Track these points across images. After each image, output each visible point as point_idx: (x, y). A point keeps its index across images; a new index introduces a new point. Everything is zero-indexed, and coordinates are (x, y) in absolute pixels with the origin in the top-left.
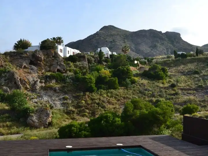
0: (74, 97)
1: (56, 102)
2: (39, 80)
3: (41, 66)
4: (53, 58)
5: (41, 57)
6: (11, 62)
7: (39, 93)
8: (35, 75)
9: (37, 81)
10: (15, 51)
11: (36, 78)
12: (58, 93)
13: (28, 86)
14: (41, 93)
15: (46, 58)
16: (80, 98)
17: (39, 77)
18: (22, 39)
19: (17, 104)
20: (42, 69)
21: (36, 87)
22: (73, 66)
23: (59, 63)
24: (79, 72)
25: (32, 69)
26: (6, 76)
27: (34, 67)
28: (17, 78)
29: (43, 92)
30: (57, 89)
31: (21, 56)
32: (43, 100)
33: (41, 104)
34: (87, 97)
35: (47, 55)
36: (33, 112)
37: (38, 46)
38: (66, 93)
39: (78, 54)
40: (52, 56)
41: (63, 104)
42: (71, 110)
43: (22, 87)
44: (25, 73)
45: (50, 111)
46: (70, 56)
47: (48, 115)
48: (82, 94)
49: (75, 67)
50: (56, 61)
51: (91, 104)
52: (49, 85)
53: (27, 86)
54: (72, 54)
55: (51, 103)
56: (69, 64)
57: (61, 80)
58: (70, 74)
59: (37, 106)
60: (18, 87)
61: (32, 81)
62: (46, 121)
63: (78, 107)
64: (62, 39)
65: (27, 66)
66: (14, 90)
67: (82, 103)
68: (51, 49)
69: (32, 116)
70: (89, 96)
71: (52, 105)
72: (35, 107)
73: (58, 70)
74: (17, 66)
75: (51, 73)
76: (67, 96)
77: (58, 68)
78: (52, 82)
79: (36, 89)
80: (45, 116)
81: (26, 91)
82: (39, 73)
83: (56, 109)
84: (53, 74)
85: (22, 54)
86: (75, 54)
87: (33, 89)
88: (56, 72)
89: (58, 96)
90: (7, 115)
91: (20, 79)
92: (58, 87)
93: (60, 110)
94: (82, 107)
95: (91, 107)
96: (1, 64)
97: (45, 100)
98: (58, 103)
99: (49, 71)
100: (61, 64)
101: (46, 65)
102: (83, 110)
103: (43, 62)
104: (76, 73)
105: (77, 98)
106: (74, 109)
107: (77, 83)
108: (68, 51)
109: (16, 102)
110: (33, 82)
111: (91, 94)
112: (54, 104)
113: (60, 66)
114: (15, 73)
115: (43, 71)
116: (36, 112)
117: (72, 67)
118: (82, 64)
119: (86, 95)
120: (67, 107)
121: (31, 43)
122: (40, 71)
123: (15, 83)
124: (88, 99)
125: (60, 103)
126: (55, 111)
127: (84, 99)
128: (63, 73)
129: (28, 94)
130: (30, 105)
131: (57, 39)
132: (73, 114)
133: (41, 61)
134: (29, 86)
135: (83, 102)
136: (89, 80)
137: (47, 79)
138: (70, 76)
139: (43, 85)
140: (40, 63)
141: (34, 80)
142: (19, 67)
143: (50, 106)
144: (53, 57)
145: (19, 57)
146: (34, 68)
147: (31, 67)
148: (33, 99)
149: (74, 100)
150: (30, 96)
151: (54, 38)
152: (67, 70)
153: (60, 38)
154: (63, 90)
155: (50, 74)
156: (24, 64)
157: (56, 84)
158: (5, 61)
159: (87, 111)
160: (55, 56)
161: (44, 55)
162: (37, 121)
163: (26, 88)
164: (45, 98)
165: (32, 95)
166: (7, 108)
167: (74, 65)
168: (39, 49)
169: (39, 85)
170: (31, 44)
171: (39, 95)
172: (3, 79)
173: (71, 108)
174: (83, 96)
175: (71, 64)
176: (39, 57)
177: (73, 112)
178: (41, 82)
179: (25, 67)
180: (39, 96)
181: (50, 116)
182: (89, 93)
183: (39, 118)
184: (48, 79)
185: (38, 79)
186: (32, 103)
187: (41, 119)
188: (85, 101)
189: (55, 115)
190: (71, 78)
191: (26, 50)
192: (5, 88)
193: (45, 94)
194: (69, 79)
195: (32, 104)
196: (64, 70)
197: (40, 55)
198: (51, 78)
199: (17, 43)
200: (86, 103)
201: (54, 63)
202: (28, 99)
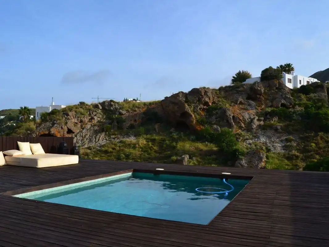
0: (301, 138)
1: (276, 144)
2: (257, 118)
3: (261, 101)
4: (277, 90)
5: (260, 90)
6: (225, 97)
7: (255, 133)
8: (253, 112)
9: (254, 118)
10: (232, 85)
11: (254, 115)
12: (281, 133)
13: (243, 125)
14: (258, 133)
15: (268, 91)
16: (309, 140)
17: (257, 114)
18: (240, 71)
19: (224, 144)
20: (262, 104)
21: (252, 126)
22: (305, 99)
23: (284, 96)
24: (310, 106)
25: (249, 105)
26: (217, 113)
27: (252, 102)
28: (230, 115)
29: (260, 132)
30: (279, 128)
31: (237, 91)
32: (259, 141)
33: (255, 145)
34: (319, 138)
35: (268, 87)
36: (243, 154)
37: (260, 77)
38: (289, 133)
39: (316, 82)
40: (275, 88)
41: (285, 148)
42: (295, 155)
43: (235, 126)
44: (240, 109)
45: (264, 155)
46: (303, 87)
47: (261, 159)
48: (312, 134)
49: (307, 100)
50: (281, 94)
51: (324, 147)
52: (268, 123)
53: (241, 124)
54: (305, 84)
55: (269, 145)
56: (300, 97)
57: (284, 116)
58: (298, 108)
59: (250, 148)
60: (230, 126)
61: (248, 119)
62: (257, 166)
63: (304, 151)
64: (292, 66)
65: (243, 101)
66: (226, 129)
67: (311, 146)
68: (274, 79)
69: (242, 159)
70: (322, 138)
71: (269, 148)
72: (247, 149)
73: (283, 105)
74: (232, 102)
75: (272, 109)
76: (291, 137)
77: (283, 102)
78: (273, 119)
79: (253, 129)
80: (257, 160)
81: (240, 130)
82: (257, 109)
83: (274, 153)
84: (275, 109)
85: (238, 87)
86: (310, 83)
87: (249, 128)
88: (279, 107)
89: (278, 138)
90: (214, 156)
91: (233, 117)
92: (281, 126)
93: (279, 153)
94: (309, 151)
95: (324, 151)
96: (213, 100)
97: (261, 142)
98: (278, 146)
99: (271, 106)
100: (287, 97)
101: (267, 99)
102: (311, 155)
103: (264, 95)
104: (306, 107)
105: (305, 139)
106: (298, 154)
108: (300, 81)
109: (224, 142)
110: (249, 120)
111: (325, 134)
112: (273, 146)
113: (284, 99)
114: (228, 109)
115: (263, 107)
116: (246, 155)
117: (304, 101)
118: (319, 96)
119: (318, 135)
120: (291, 151)
121: (250, 74)
122: (259, 107)
123: (228, 121)
124: (320, 142)
125: (280, 145)
126: (273, 155)
127: (314, 141)
128: (290, 108)
129: (241, 134)
130: (242, 146)
131: (285, 66)
132: (295, 160)
133: (261, 95)
134: (244, 124)
135: (313, 145)
136: (324, 116)
137: (266, 116)
138: (298, 111)
139: (262, 123)
140: (260, 98)
141: (250, 118)
142: (234, 103)
143: (267, 148)
144: (277, 88)
146: (253, 103)
147: (249, 102)
148: (247, 139)
149: (300, 141)
150: (244, 136)
151: (281, 66)
152: (295, 105)
153: (289, 66)
154: (286, 130)
156: (240, 99)
157: (279, 123)
158: (218, 97)
159: (317, 157)
160: (280, 87)
161: (265, 87)
162: (246, 165)
163: (241, 128)
164: (263, 139)
165: (247, 135)
166: (215, 149)
167: (307, 97)
168: (259, 81)
169: (256, 123)
170: (250, 76)
171: (255, 135)
172: (214, 117)
173: (294, 152)
174: (314, 136)
175: (303, 96)
176: (258, 89)
177: (297, 157)
178: (259, 120)
179: (241, 103)
180: (255, 137)
181: (263, 160)
182: (322, 133)
183: (250, 162)
184: (268, 116)
185: (255, 116)
186: (245, 144)
187: (251, 163)
188: (315, 143)
189: (271, 160)
190: (299, 114)
191: (243, 83)
192: (215, 126)
193: (263, 135)
194: (296, 115)
195: (244, 146)
196: (291, 104)
197: (260, 88)
198: (272, 114)
199: (235, 76)
200: (316, 146)
201: (277, 96)
202: (242, 140)
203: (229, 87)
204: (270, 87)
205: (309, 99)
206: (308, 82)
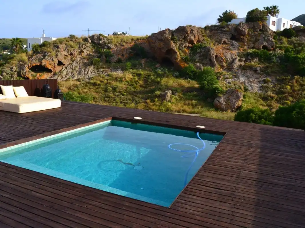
0: (278, 80)
1: (254, 85)
2: (238, 58)
3: (244, 42)
4: (260, 32)
5: (244, 31)
6: (209, 36)
7: (236, 73)
8: (235, 52)
9: (236, 59)
10: (218, 24)
11: (236, 55)
12: (258, 74)
13: (224, 64)
14: (238, 73)
15: (251, 32)
16: (285, 82)
17: (239, 55)
18: (227, 11)
19: (206, 82)
20: (245, 45)
21: (233, 65)
22: (286, 43)
23: (266, 38)
24: (290, 50)
25: (232, 45)
26: (201, 52)
27: (235, 42)
28: (213, 54)
29: (240, 71)
30: (258, 69)
31: (222, 30)
32: (238, 81)
33: (235, 85)
34: (294, 81)
35: (252, 28)
36: (222, 92)
37: (245, 18)
38: (268, 75)
39: (299, 26)
40: (259, 30)
41: (262, 88)
42: (270, 96)
43: (217, 65)
44: (223, 49)
45: (241, 94)
46: (286, 30)
47: (238, 98)
48: (289, 77)
49: (288, 44)
50: (264, 36)
51: (299, 90)
52: (249, 64)
53: (223, 64)
54: (288, 27)
55: (247, 84)
56: (281, 39)
57: (265, 58)
58: (278, 51)
59: (229, 87)
60: (213, 65)
61: (229, 59)
62: (234, 104)
63: (279, 92)
64: (278, 9)
65: (227, 41)
66: (208, 68)
67: (286, 88)
68: (258, 20)
69: (220, 97)
70: (297, 81)
71: (247, 88)
72: (226, 87)
73: (265, 47)
74: (216, 41)
75: (254, 50)
76: (269, 79)
77: (265, 44)
78: (254, 60)
79: (233, 68)
80: (234, 99)
81: (221, 69)
82: (240, 50)
83: (251, 93)
84: (257, 51)
85: (223, 27)
86: (293, 27)
87: (230, 68)
88: (260, 49)
89: (257, 78)
90: (195, 93)
91: (216, 56)
92: (260, 67)
93: (255, 93)
94: (284, 93)
95: (298, 94)
96: (198, 38)
97: (240, 81)
98: (256, 86)
99: (253, 48)
100: (269, 40)
101: (250, 41)
102: (286, 97)
103: (247, 36)
104: (287, 51)
105: (282, 81)
106: (273, 95)
107: (286, 64)
108: (284, 24)
109: (205, 80)
110: (231, 60)
111: (301, 78)
112: (251, 86)
113: (267, 42)
114: (211, 48)
115: (245, 47)
116: (225, 93)
117: (285, 44)
118: (299, 40)
119: (294, 79)
120: (267, 92)
121: (236, 14)
122: (241, 47)
123: (210, 60)
124: (295, 84)
125: (258, 86)
126: (249, 95)
127: (290, 84)
128: (270, 50)
129: (222, 73)
130: (221, 85)
131: (271, 8)
132: (270, 100)
133: (244, 36)
134: (226, 64)
135: (288, 87)
136: (302, 60)
137: (248, 57)
138: (278, 54)
139: (243, 63)
140: (243, 38)
141: (232, 58)
142: (218, 42)
143: (245, 88)
144: (260, 30)
145: (220, 31)
146: (235, 44)
147: (232, 42)
148: (227, 78)
149: (276, 83)
150: (225, 75)
151: (267, 8)
152: (276, 47)
153: (275, 7)
154: (265, 72)
155: (253, 52)
156: (224, 39)
157: (259, 64)
158: (203, 36)
159: (291, 99)
160: (264, 30)
161: (249, 28)
162: (224, 103)
163: (222, 67)
164: (242, 79)
165: (227, 74)
166: (197, 86)
167: (288, 41)
168: (244, 22)
169: (237, 63)
170: (236, 16)
171: (235, 74)
172: (198, 55)
173: (270, 93)
174: (290, 80)
175: (285, 40)
176: (242, 31)
177: (272, 98)
178: (240, 60)
179: (225, 43)
180: (235, 76)
181: (240, 99)
182: (298, 77)
183: (228, 100)
184: (249, 57)
185: (237, 56)
186: (225, 83)
187: (229, 101)
188: (290, 85)
189: (247, 99)
190: (279, 57)
191: (229, 23)
192: (198, 64)
193: (243, 75)
194: (276, 58)
195: (224, 84)
196: (272, 46)
197: (244, 29)
198: (253, 56)
199: (222, 16)
200: (291, 88)
201: (260, 38)
202: (222, 79)
203: (215, 26)
204: (254, 29)
205: (290, 43)
206: (291, 25)
